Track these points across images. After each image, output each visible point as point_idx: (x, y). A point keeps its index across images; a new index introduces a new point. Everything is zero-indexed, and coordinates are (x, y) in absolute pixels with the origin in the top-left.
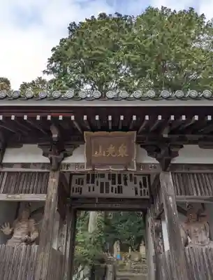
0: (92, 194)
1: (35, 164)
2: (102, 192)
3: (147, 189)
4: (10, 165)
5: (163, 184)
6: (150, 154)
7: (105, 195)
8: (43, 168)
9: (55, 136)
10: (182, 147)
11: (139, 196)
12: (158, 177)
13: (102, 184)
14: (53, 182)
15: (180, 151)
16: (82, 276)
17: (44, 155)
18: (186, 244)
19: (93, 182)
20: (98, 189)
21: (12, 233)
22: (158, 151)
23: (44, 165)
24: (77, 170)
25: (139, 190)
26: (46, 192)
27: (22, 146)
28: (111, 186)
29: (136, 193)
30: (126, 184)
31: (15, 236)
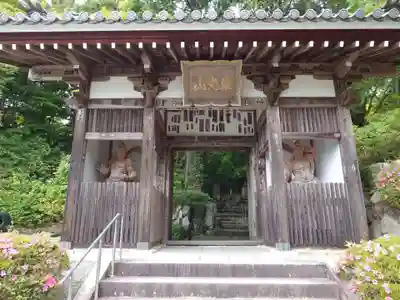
0: (190, 132)
1: (127, 100)
2: (201, 130)
3: (252, 126)
4: (99, 101)
5: (270, 120)
6: (257, 87)
7: (205, 133)
8: (136, 104)
9: (147, 66)
10: (293, 78)
11: (243, 134)
12: (264, 113)
13: (202, 121)
14: (149, 120)
15: (292, 83)
16: (181, 216)
17: (136, 89)
18: (290, 180)
19: (191, 120)
20: (197, 126)
21: (110, 173)
22: (266, 82)
23: (137, 101)
24: (175, 107)
25: (243, 127)
26: (141, 130)
27: (108, 79)
28: (212, 123)
29: (240, 131)
30: (228, 121)
31: (112, 175)
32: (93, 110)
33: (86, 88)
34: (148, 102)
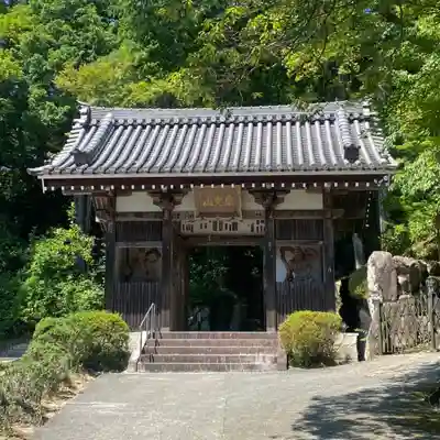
0: (204, 231)
1: (148, 214)
2: (215, 229)
4: (125, 214)
6: (257, 201)
7: (218, 232)
8: (156, 217)
10: (288, 192)
11: (255, 233)
13: (215, 223)
15: (287, 197)
17: (155, 203)
20: (210, 226)
22: (264, 198)
23: (156, 214)
25: (255, 226)
26: (161, 238)
27: (131, 194)
28: (224, 222)
29: (252, 230)
32: (119, 222)
33: (112, 203)
34: (166, 215)
